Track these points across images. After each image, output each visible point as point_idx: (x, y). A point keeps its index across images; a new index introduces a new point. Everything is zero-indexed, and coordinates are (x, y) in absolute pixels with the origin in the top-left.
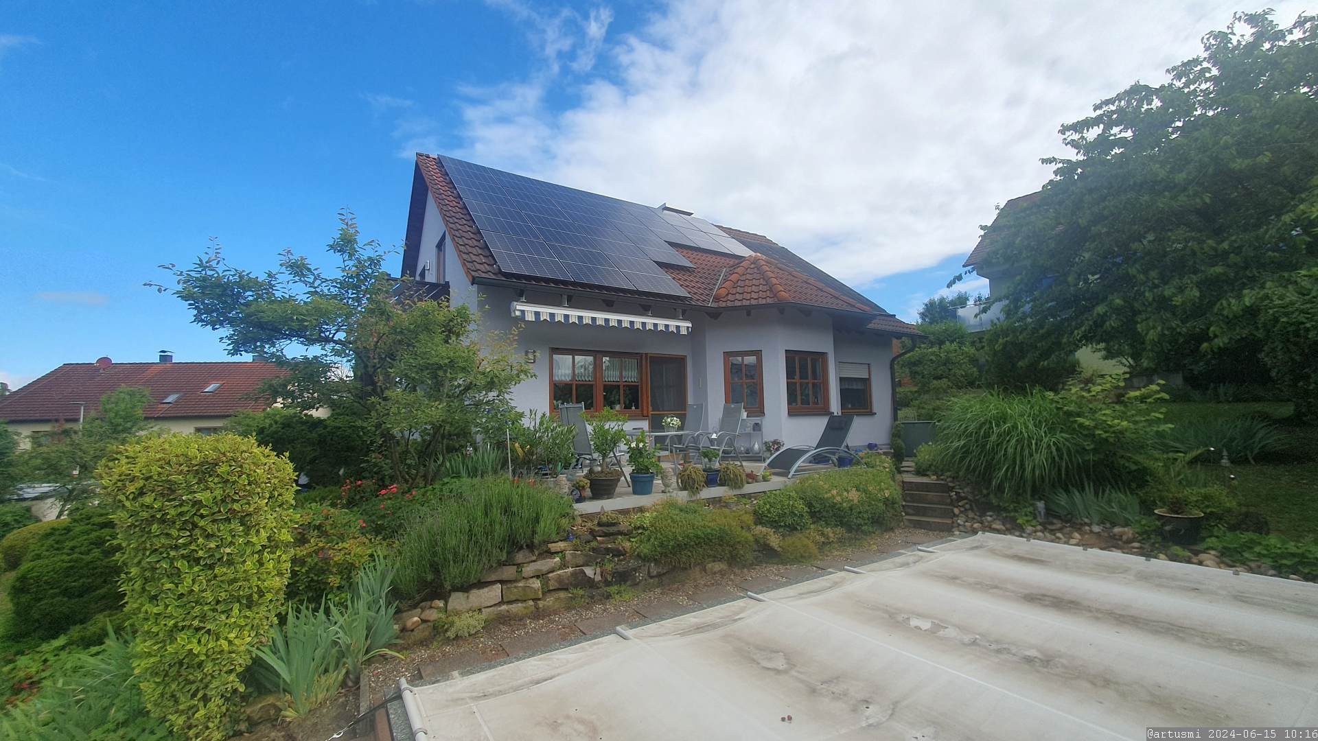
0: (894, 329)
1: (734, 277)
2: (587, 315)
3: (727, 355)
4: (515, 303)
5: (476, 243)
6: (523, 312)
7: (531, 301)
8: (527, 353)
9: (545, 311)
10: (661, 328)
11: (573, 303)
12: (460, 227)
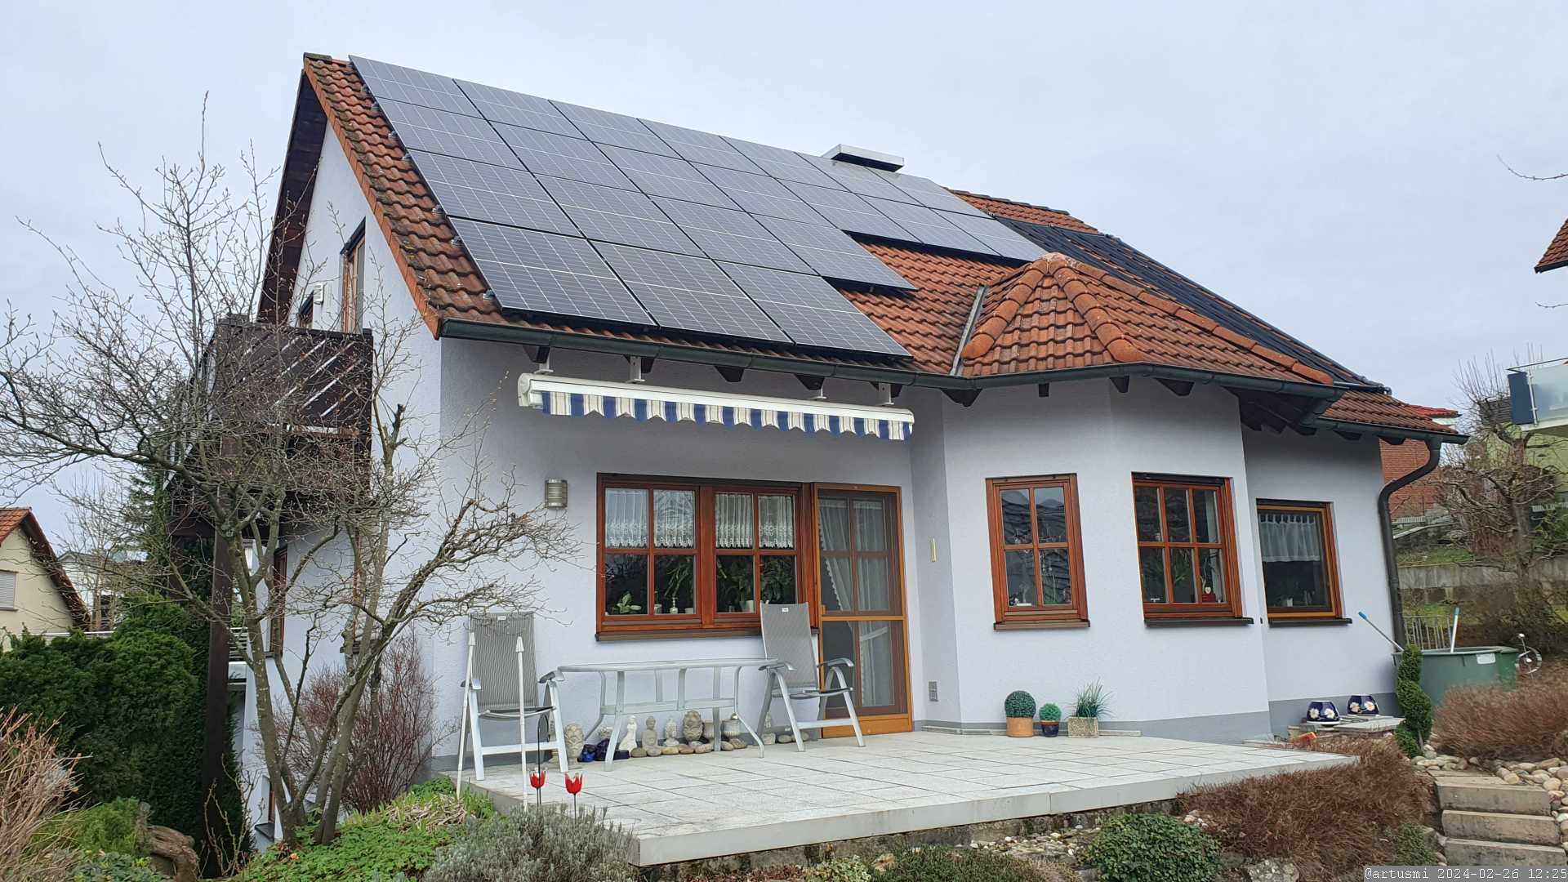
0: (1384, 419)
1: (1006, 309)
2: (686, 400)
3: (994, 484)
4: (525, 379)
5: (437, 245)
6: (546, 396)
7: (561, 371)
8: (547, 484)
9: (594, 393)
10: (846, 426)
11: (651, 372)
12: (402, 212)
